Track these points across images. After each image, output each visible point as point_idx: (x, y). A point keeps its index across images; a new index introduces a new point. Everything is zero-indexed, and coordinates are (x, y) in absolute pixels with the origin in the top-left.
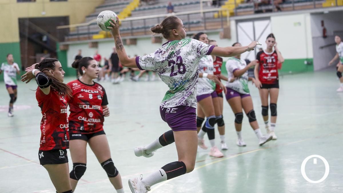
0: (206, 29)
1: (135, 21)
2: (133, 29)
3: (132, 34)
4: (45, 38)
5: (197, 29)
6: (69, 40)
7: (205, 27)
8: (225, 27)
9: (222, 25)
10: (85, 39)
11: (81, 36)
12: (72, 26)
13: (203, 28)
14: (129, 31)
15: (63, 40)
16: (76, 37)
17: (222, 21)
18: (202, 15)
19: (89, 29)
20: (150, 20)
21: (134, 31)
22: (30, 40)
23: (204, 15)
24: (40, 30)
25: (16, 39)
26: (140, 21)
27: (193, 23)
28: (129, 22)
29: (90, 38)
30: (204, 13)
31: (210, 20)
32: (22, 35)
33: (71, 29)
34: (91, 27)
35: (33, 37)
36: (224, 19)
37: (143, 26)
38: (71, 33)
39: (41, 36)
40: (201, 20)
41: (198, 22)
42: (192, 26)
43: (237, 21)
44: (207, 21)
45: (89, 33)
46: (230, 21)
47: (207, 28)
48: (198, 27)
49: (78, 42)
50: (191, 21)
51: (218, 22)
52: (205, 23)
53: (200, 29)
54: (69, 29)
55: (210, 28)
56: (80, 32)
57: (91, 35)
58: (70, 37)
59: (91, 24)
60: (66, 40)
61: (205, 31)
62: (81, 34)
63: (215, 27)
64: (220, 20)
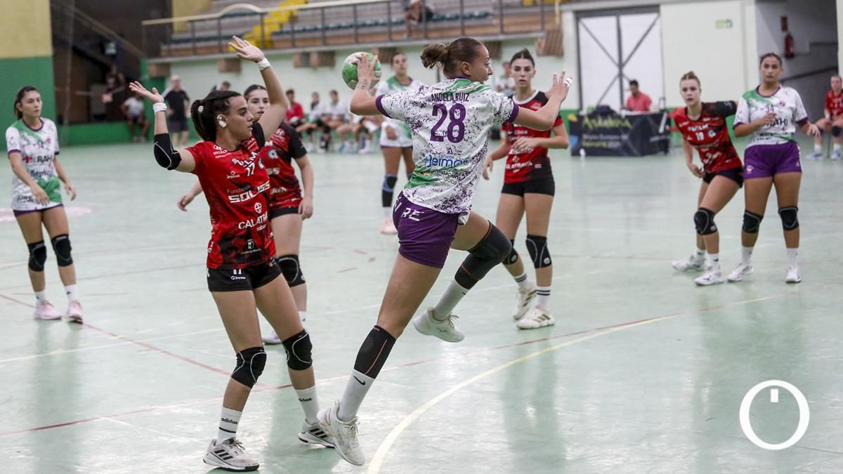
0: (503, 32)
1: (333, 10)
2: (327, 29)
3: (324, 41)
4: (111, 49)
5: (482, 31)
6: (170, 54)
7: (502, 26)
8: (548, 27)
9: (543, 23)
10: (210, 50)
11: (200, 44)
12: (177, 20)
13: (497, 30)
14: (318, 34)
15: (156, 53)
16: (189, 45)
17: (543, 14)
19: (219, 27)
20: (369, 7)
21: (328, 33)
22: (78, 52)
24: (101, 28)
25: (45, 48)
26: (344, 9)
27: (471, 16)
28: (319, 12)
29: (221, 49)
31: (510, 11)
32: (57, 41)
33: (176, 28)
34: (225, 21)
35: (85, 46)
36: (546, 9)
37: (351, 21)
38: (176, 36)
39: (101, 44)
40: (490, 10)
41: (486, 15)
42: (467, 23)
43: (579, 15)
44: (505, 11)
45: (219, 38)
46: (561, 12)
47: (506, 29)
48: (484, 26)
49: (193, 58)
50: (467, 11)
51: (534, 14)
52: (502, 16)
53: (490, 30)
54: (171, 25)
55: (512, 29)
56: (198, 35)
57: (224, 42)
58: (173, 46)
59: (224, 16)
60: (163, 53)
61: (501, 37)
62: (200, 40)
63: (526, 28)
64: (537, 10)
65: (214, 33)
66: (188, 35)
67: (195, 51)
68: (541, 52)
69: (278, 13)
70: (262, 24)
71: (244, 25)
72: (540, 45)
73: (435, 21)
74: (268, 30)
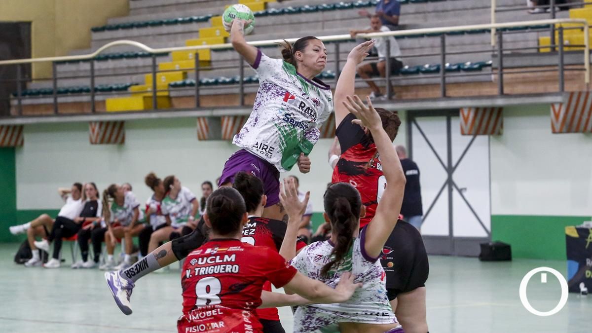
0: (502, 94)
6: (22, 112)
7: (501, 84)
8: (569, 87)
9: (563, 81)
10: (79, 108)
11: (64, 99)
13: (495, 91)
15: (4, 110)
17: (563, 66)
18: (493, 39)
19: (92, 75)
23: (501, 42)
27: (459, 69)
29: (94, 108)
30: (500, 31)
31: (518, 62)
33: (34, 72)
36: (568, 59)
40: (488, 59)
41: (482, 66)
42: (451, 78)
44: (507, 62)
45: (91, 91)
48: (478, 84)
50: (451, 60)
51: (551, 67)
52: (502, 69)
53: (487, 90)
55: (519, 89)
56: (63, 84)
57: (98, 98)
58: (27, 101)
59: (99, 59)
60: (13, 111)
61: (500, 102)
62: (66, 92)
63: (540, 89)
64: (555, 60)
65: (86, 83)
66: (48, 85)
67: (56, 109)
68: (558, 127)
69: (183, 55)
70: (154, 70)
71: (135, 71)
72: (557, 116)
73: (407, 73)
74: (163, 80)
